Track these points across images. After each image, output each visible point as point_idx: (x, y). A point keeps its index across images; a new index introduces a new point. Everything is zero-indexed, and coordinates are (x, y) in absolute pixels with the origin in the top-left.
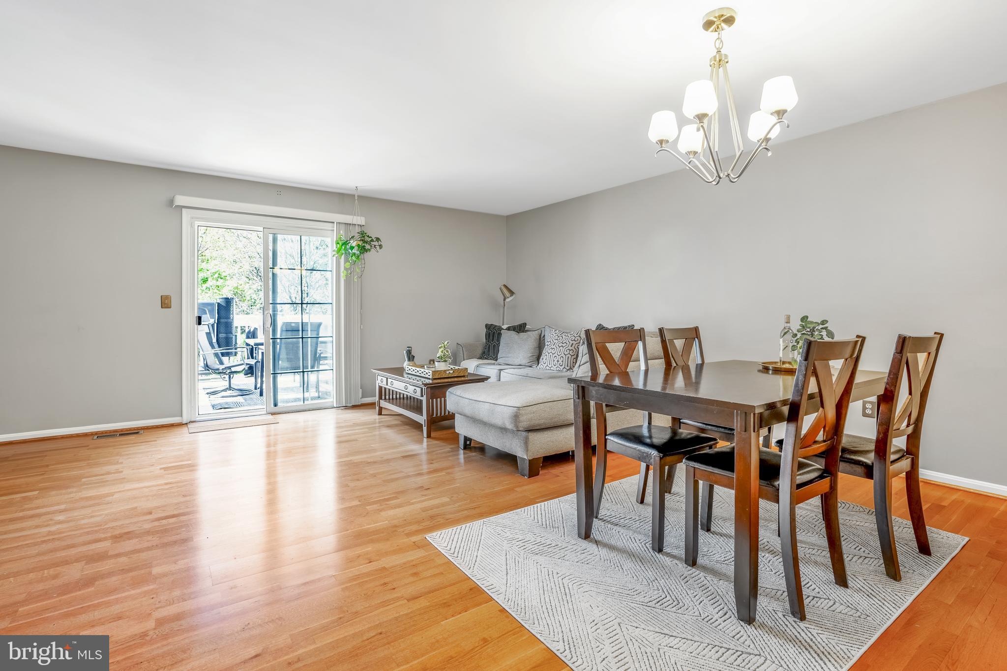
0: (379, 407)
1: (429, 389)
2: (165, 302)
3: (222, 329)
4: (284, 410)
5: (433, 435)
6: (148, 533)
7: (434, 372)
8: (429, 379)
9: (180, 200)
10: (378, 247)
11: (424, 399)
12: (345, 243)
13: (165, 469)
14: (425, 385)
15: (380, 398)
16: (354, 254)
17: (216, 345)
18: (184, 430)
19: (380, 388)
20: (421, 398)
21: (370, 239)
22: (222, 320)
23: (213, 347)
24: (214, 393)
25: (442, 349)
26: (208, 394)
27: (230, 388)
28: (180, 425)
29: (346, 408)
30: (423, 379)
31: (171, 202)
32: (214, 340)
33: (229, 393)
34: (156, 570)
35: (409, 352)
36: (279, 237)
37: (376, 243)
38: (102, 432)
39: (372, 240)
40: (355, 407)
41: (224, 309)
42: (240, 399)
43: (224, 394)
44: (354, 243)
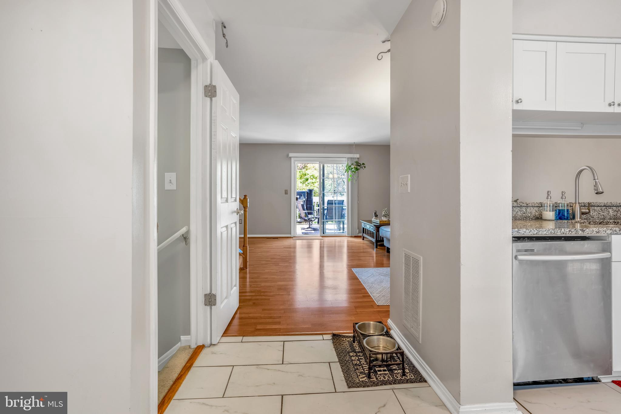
0: (363, 236)
1: (377, 228)
2: (286, 192)
3: (308, 203)
4: (327, 235)
5: (378, 247)
6: (279, 259)
7: (380, 221)
8: (378, 224)
9: (291, 155)
10: (363, 168)
11: (375, 232)
12: (350, 166)
13: (284, 247)
14: (375, 226)
15: (363, 232)
16: (353, 171)
17: (306, 210)
18: (292, 239)
19: (363, 228)
20: (374, 231)
21: (360, 164)
22: (309, 199)
23: (304, 209)
24: (304, 229)
25: (384, 212)
26: (302, 229)
27: (309, 227)
28: (290, 237)
29: (352, 237)
30: (375, 223)
31: (288, 155)
32: (305, 208)
33: (310, 229)
34: (280, 265)
35: (375, 213)
36: (325, 165)
37: (363, 166)
38: (268, 237)
39: (361, 165)
40: (355, 237)
41: (310, 193)
42: (313, 231)
43: (307, 229)
44: (353, 167)
